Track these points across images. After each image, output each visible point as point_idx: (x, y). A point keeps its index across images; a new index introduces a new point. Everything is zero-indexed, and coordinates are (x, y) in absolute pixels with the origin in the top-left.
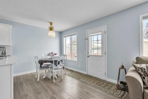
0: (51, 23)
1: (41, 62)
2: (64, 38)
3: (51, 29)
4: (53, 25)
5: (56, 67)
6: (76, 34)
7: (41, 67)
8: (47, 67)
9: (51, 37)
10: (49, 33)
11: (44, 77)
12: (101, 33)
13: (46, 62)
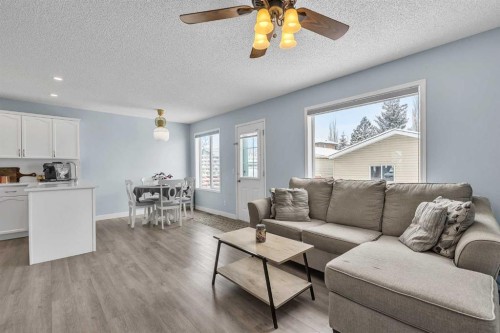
0: (160, 112)
1: (139, 192)
2: (197, 140)
3: (160, 123)
4: (164, 116)
5: (167, 201)
6: (217, 132)
7: (138, 200)
8: (152, 202)
9: (159, 141)
10: (155, 133)
11: (145, 222)
12: (256, 133)
13: (147, 190)
